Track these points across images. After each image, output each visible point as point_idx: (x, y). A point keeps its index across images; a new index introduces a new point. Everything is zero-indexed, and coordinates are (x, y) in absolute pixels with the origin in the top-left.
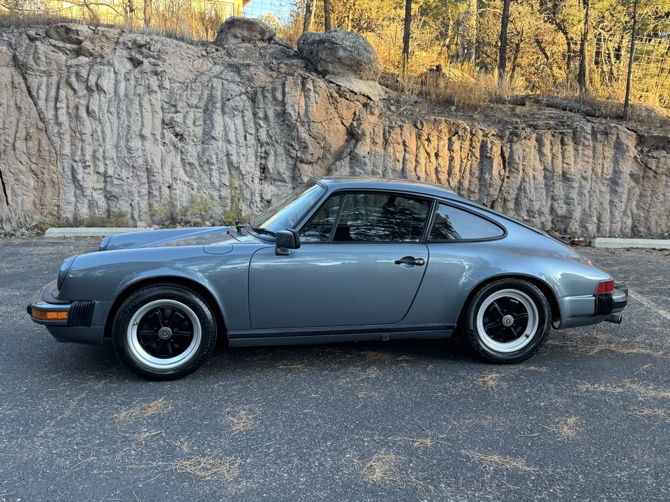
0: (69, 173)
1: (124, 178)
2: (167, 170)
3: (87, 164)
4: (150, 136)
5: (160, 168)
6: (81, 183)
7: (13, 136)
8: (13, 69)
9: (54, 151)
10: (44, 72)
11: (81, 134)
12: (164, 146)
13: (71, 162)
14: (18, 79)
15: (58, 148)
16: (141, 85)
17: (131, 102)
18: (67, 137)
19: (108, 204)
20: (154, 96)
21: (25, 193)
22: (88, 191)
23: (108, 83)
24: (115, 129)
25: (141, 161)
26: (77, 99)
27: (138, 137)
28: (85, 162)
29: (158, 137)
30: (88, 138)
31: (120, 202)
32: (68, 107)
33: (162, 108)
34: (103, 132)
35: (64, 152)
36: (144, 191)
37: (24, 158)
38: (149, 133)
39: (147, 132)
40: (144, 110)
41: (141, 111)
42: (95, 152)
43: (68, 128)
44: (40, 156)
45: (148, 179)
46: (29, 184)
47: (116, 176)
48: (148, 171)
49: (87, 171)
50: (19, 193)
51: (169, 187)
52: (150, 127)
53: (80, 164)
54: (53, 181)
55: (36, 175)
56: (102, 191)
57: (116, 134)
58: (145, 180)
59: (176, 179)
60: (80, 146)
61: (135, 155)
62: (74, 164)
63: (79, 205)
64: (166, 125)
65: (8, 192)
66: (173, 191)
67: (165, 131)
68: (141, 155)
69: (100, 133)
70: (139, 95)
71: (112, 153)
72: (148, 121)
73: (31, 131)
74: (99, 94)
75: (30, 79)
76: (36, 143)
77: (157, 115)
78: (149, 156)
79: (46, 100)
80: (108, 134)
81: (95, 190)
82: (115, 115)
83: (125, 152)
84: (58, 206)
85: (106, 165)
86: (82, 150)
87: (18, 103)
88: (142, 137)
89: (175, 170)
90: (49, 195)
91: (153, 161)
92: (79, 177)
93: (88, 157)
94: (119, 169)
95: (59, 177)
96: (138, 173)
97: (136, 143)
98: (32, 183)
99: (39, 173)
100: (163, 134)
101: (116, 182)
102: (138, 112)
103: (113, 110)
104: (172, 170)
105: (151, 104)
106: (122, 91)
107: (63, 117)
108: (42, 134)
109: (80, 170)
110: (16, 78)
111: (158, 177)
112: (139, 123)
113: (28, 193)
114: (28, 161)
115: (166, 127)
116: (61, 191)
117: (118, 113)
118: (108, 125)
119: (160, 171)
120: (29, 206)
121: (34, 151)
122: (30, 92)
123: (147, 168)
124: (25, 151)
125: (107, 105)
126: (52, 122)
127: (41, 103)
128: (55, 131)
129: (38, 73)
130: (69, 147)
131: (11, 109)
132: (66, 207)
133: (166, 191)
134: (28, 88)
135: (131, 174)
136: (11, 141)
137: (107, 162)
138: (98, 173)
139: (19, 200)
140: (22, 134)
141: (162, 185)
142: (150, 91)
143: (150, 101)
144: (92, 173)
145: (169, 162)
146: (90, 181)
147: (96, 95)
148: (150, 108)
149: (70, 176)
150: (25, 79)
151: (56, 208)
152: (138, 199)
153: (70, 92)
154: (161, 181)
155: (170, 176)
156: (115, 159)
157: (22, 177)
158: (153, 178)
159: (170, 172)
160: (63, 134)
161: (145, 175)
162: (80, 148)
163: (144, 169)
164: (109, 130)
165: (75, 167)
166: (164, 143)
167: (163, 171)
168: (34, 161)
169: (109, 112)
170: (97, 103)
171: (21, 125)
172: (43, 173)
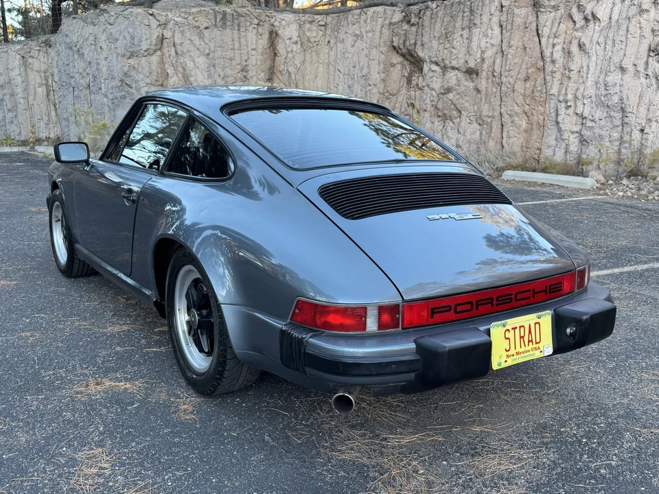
0: (553, 115)
1: (597, 119)
2: (643, 110)
3: (569, 104)
4: (631, 69)
5: (635, 108)
6: (561, 125)
7: (515, 78)
8: (530, 9)
9: (545, 90)
10: (554, 7)
11: (570, 71)
12: (646, 78)
13: (556, 102)
14: (532, 18)
15: (548, 88)
16: (634, 5)
17: (619, 28)
18: (558, 76)
19: (581, 150)
20: (645, 16)
21: (516, 135)
22: (566, 135)
23: (605, 9)
24: (599, 62)
25: (616, 99)
26: (575, 32)
27: (618, 70)
28: (567, 102)
29: (641, 68)
30: (574, 75)
31: (590, 147)
32: (565, 43)
33: (653, 31)
34: (588, 66)
35: (552, 92)
36: (616, 135)
37: (520, 100)
38: (631, 64)
39: (627, 64)
40: (629, 36)
41: (627, 38)
42: (577, 89)
43: (562, 65)
44: (533, 97)
45: (623, 120)
46: (520, 126)
47: (590, 117)
48: (623, 110)
49: (568, 112)
50: (512, 135)
51: (642, 131)
52: (633, 57)
53: (563, 105)
54: (539, 123)
55: (528, 117)
56: (578, 135)
57: (599, 68)
58: (618, 123)
59: (650, 120)
60: (566, 83)
61: (611, 92)
62: (559, 104)
63: (557, 149)
64: (653, 51)
65: (505, 134)
66: (645, 136)
67: (650, 59)
68: (618, 91)
69: (585, 68)
70: (629, 18)
71: (591, 91)
72: (631, 50)
73: (530, 71)
74: (595, 23)
75: (541, 17)
76: (533, 83)
77: (644, 41)
78: (625, 92)
79: (549, 37)
80: (591, 69)
81: (573, 133)
82: (603, 46)
83: (602, 88)
84: (540, 149)
85: (584, 104)
86: (566, 89)
87: (525, 43)
88: (623, 70)
89: (652, 108)
90: (535, 137)
91: (628, 99)
92: (560, 119)
93: (570, 97)
94: (595, 109)
95: (546, 118)
96: (612, 114)
97: (614, 77)
98: (524, 125)
99: (529, 114)
100: (647, 63)
101: (589, 124)
102: (623, 39)
103: (601, 40)
104: (648, 110)
105: (640, 27)
106: (615, 17)
107: (558, 55)
108: (539, 73)
109: (562, 111)
110: (530, 17)
111: (632, 119)
112: (621, 53)
113: (518, 136)
114: (523, 102)
115: (652, 54)
116: (545, 134)
117: (606, 43)
118: (594, 59)
119: (634, 111)
120: (517, 149)
121: (528, 92)
122: (537, 30)
123: (622, 108)
124: (522, 91)
125: (598, 34)
126: (549, 60)
127: (544, 41)
128: (550, 69)
129: (549, 10)
130: (558, 86)
131: (519, 50)
132: (546, 150)
133: (637, 135)
134: (537, 26)
135: (605, 115)
136: (512, 83)
137: (586, 101)
138: (577, 114)
139: (511, 141)
140: (522, 76)
141: (633, 128)
142: (642, 11)
143: (640, 23)
144: (571, 114)
145: (648, 97)
146: (569, 122)
147: (591, 25)
148: (639, 31)
149: (554, 117)
150: (537, 17)
151: (538, 152)
152: (608, 144)
153: (571, 24)
154: (633, 123)
155: (645, 116)
156: (593, 98)
157: (516, 118)
158: (626, 120)
159: (645, 112)
160: (555, 72)
161: (618, 115)
162: (565, 86)
163: (619, 108)
164: (594, 64)
165: (559, 106)
166: (647, 75)
167: (637, 111)
168: (528, 103)
169: (598, 43)
170: (591, 33)
171: (524, 66)
172: (533, 115)
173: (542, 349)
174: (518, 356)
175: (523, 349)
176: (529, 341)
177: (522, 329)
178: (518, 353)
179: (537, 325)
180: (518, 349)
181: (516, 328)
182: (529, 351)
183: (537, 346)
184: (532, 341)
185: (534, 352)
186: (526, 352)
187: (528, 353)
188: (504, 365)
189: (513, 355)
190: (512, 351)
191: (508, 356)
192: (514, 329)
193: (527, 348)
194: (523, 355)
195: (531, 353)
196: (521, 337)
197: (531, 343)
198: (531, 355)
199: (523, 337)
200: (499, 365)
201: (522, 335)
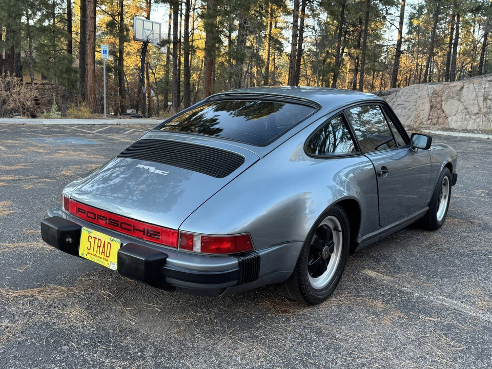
173: (109, 263)
174: (94, 257)
175: (98, 254)
176: (102, 252)
177: (100, 241)
178: (95, 255)
179: (109, 245)
180: (95, 253)
181: (96, 238)
182: (101, 258)
183: (107, 258)
184: (104, 253)
185: (104, 261)
186: (100, 258)
187: (101, 260)
188: (84, 256)
189: (92, 254)
190: (91, 251)
191: (88, 253)
192: (95, 238)
193: (101, 256)
194: (98, 258)
195: (102, 260)
196: (98, 246)
197: (103, 254)
198: (103, 262)
199: (100, 247)
200: (83, 254)
201: (99, 245)
